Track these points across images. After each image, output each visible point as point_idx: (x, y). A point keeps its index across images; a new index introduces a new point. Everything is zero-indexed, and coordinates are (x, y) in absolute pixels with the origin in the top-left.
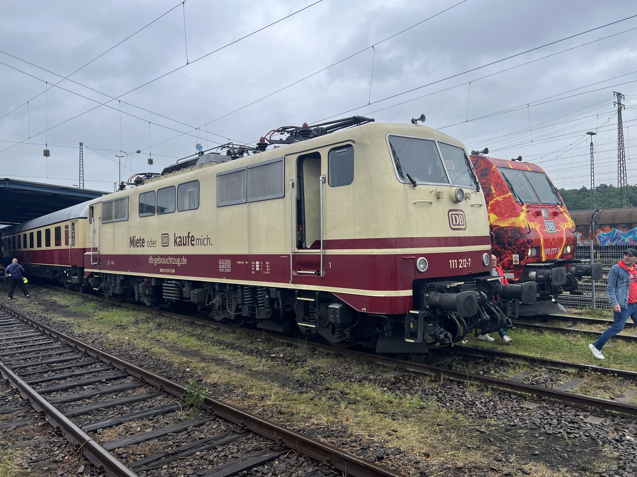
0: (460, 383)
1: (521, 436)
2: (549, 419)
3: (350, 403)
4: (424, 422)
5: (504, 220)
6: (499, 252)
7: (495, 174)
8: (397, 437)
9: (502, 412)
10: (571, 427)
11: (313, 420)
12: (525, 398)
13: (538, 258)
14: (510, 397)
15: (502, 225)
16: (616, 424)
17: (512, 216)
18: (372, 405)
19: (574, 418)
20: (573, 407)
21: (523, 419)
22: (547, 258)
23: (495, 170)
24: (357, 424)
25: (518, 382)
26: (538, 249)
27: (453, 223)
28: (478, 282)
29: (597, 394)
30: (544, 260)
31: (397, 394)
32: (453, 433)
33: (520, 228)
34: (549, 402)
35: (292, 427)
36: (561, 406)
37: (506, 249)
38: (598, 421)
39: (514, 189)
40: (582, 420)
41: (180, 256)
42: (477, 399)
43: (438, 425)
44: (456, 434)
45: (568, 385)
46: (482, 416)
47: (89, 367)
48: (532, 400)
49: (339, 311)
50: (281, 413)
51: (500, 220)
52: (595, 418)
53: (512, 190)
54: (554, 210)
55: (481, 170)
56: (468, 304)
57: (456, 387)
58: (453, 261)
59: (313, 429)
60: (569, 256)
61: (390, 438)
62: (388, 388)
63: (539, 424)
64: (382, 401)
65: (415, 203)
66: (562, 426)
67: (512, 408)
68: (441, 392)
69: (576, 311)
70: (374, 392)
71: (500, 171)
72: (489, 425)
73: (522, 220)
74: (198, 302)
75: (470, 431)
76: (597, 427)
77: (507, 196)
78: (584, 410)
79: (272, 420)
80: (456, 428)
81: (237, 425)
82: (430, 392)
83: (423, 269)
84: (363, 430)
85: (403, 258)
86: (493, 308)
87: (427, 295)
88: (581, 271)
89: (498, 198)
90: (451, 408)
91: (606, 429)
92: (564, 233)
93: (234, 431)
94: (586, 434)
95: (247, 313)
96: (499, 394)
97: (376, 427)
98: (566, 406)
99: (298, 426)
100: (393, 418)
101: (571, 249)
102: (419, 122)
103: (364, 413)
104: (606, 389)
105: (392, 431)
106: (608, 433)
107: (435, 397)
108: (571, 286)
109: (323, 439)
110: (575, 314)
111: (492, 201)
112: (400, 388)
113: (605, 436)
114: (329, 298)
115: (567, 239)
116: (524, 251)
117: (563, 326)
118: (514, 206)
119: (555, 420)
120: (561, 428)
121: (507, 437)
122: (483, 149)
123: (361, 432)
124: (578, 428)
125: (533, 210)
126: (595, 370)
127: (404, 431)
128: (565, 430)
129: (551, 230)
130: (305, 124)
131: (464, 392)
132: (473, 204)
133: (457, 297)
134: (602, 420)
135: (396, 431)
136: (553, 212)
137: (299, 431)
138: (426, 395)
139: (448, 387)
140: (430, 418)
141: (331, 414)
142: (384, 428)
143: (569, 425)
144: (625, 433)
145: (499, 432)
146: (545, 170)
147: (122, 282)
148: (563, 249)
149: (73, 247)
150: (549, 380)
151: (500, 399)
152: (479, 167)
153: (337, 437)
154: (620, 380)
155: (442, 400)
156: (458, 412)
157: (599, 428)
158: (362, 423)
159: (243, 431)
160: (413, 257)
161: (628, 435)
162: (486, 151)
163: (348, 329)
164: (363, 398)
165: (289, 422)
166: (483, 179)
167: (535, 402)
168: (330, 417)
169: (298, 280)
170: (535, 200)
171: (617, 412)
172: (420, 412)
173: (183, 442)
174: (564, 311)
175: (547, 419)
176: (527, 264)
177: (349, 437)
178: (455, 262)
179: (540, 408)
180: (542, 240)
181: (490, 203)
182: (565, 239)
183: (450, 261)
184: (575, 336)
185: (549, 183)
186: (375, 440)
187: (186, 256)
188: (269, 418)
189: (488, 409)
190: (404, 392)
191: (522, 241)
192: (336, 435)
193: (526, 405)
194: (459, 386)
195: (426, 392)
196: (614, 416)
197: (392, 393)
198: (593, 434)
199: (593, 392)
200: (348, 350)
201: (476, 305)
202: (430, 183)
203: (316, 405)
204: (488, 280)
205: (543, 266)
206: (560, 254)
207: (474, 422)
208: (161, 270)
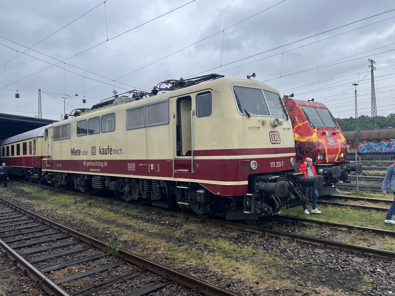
0: (278, 238)
1: (314, 270)
2: (331, 259)
3: (210, 252)
4: (256, 262)
5: (303, 137)
6: (301, 157)
7: (298, 109)
8: (239, 272)
9: (303, 255)
10: (344, 264)
11: (187, 262)
12: (317, 247)
13: (324, 161)
14: (307, 246)
15: (302, 141)
16: (371, 262)
17: (308, 135)
18: (223, 252)
19: (346, 258)
20: (345, 252)
21: (315, 260)
22: (330, 160)
23: (298, 107)
24: (214, 264)
25: (312, 237)
26: (324, 155)
27: (272, 140)
28: (288, 176)
29: (359, 244)
30: (327, 162)
31: (239, 246)
32: (273, 269)
33: (313, 143)
34: (331, 249)
35: (174, 267)
36: (338, 251)
37: (305, 155)
38: (360, 260)
39: (309, 118)
40: (351, 259)
41: (103, 161)
42: (287, 248)
43: (264, 264)
44: (275, 270)
45: (342, 238)
46: (291, 258)
47: (45, 231)
48: (321, 248)
49: (203, 194)
50: (167, 259)
51: (301, 137)
52: (359, 258)
53: (308, 119)
54: (334, 131)
55: (289, 107)
56: (282, 189)
57: (275, 240)
58: (273, 163)
59: (187, 268)
60: (342, 159)
61: (234, 273)
62: (233, 242)
63: (325, 262)
64: (230, 250)
65: (249, 128)
66: (339, 264)
67: (309, 253)
68: (265, 244)
69: (347, 193)
70: (225, 244)
71: (301, 107)
72: (295, 263)
73: (314, 137)
74: (114, 190)
75: (284, 268)
76: (360, 264)
77: (305, 123)
78: (352, 254)
79: (161, 263)
80: (275, 266)
81: (139, 267)
82: (259, 244)
83: (254, 168)
84: (218, 268)
85: (242, 162)
86: (297, 192)
87: (257, 184)
88: (350, 168)
89: (300, 124)
90: (272, 254)
91: (365, 265)
92: (340, 145)
93: (137, 271)
94: (353, 268)
95: (145, 197)
96: (301, 244)
97: (226, 266)
98: (341, 251)
99: (178, 266)
100: (237, 260)
101: (344, 155)
102: (252, 78)
103: (219, 258)
104: (365, 240)
105: (236, 268)
106: (366, 267)
107: (262, 247)
108: (344, 177)
109: (193, 274)
110: (346, 194)
111: (296, 126)
112: (241, 242)
113: (364, 269)
114: (197, 186)
115: (341, 149)
116: (315, 157)
117: (339, 202)
118: (309, 129)
119: (334, 260)
120: (338, 264)
121: (305, 271)
122: (290, 94)
123: (217, 270)
124: (348, 265)
125: (321, 132)
126: (358, 229)
127: (243, 268)
128: (341, 266)
129: (332, 144)
130: (181, 78)
131: (280, 244)
132: (284, 128)
133: (275, 185)
134: (362, 259)
135: (238, 269)
136: (333, 133)
137: (178, 270)
138: (257, 245)
139: (270, 240)
140: (259, 260)
141: (198, 259)
142: (231, 266)
143: (343, 263)
144: (377, 267)
145: (301, 268)
146: (328, 107)
147: (66, 178)
148: (339, 155)
149: (35, 156)
150: (331, 235)
151: (301, 248)
152: (288, 105)
153: (202, 273)
154: (374, 235)
155: (267, 249)
156: (276, 256)
157: (361, 264)
158: (217, 264)
159: (143, 271)
160: (248, 161)
161: (379, 269)
162: (292, 95)
163: (208, 205)
164: (218, 248)
165: (172, 264)
166: (290, 113)
167: (323, 249)
168: (198, 261)
169: (177, 175)
170: (322, 125)
171: (371, 254)
172: (253, 256)
173: (106, 278)
174: (340, 193)
175: (330, 259)
176: (318, 165)
177: (209, 273)
178: (274, 164)
179: (326, 252)
180: (326, 149)
181: (295, 127)
182: (340, 149)
183: (271, 163)
184: (346, 208)
185: (330, 115)
186: (225, 275)
187: (107, 161)
188: (160, 262)
189: (294, 254)
190: (243, 244)
191: (314, 150)
192: (201, 272)
193: (317, 251)
194: (276, 240)
195: (257, 244)
196: (370, 257)
197: (236, 245)
198: (357, 268)
199: (357, 242)
200: (209, 219)
201: (287, 190)
202: (258, 115)
203: (189, 253)
204: (294, 174)
205: (327, 166)
206: (337, 158)
207: (286, 262)
208: (91, 170)
